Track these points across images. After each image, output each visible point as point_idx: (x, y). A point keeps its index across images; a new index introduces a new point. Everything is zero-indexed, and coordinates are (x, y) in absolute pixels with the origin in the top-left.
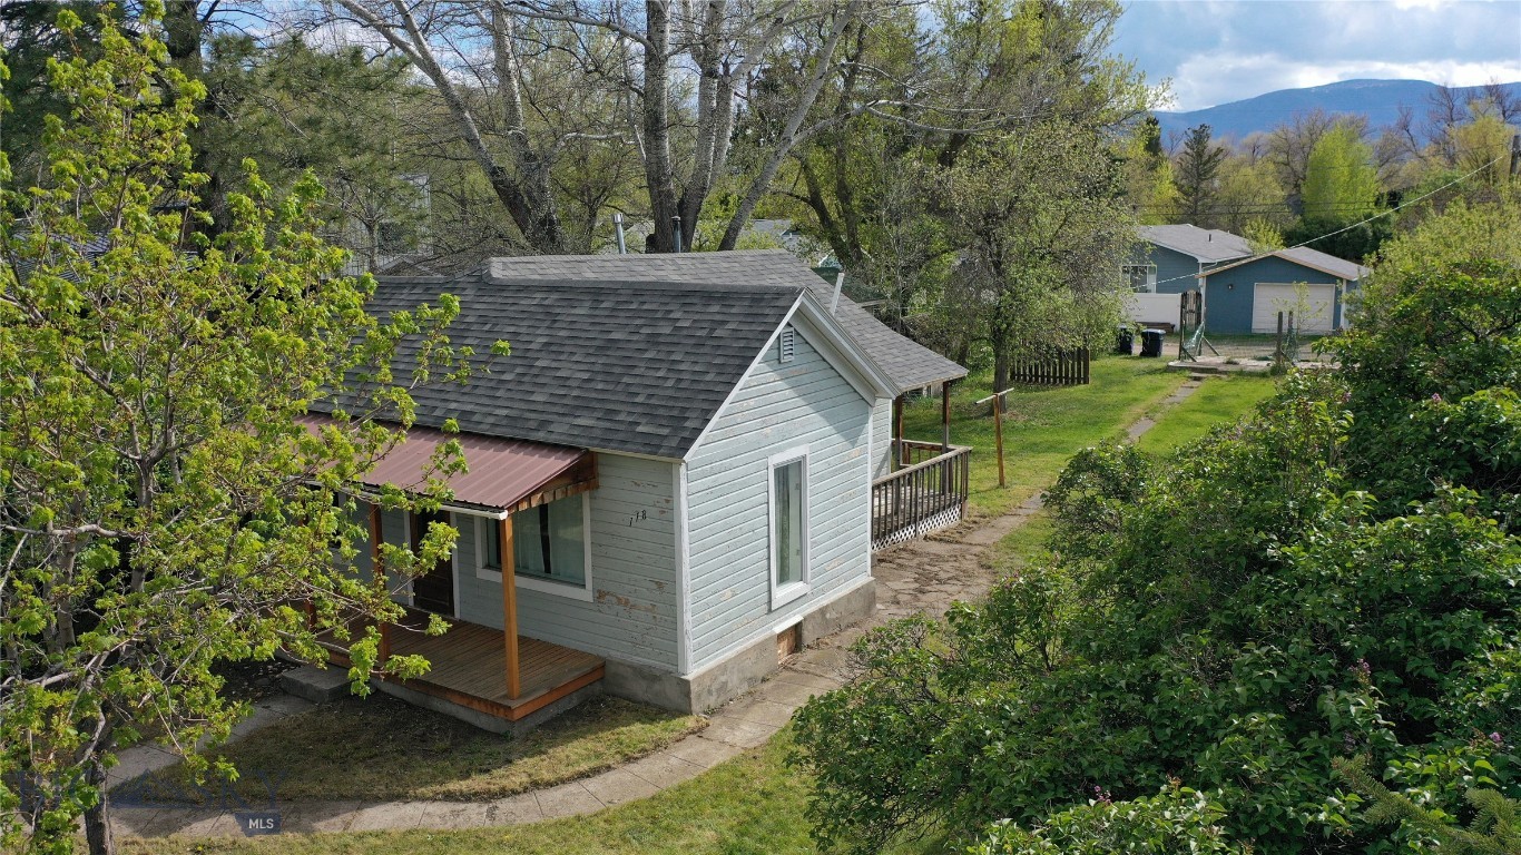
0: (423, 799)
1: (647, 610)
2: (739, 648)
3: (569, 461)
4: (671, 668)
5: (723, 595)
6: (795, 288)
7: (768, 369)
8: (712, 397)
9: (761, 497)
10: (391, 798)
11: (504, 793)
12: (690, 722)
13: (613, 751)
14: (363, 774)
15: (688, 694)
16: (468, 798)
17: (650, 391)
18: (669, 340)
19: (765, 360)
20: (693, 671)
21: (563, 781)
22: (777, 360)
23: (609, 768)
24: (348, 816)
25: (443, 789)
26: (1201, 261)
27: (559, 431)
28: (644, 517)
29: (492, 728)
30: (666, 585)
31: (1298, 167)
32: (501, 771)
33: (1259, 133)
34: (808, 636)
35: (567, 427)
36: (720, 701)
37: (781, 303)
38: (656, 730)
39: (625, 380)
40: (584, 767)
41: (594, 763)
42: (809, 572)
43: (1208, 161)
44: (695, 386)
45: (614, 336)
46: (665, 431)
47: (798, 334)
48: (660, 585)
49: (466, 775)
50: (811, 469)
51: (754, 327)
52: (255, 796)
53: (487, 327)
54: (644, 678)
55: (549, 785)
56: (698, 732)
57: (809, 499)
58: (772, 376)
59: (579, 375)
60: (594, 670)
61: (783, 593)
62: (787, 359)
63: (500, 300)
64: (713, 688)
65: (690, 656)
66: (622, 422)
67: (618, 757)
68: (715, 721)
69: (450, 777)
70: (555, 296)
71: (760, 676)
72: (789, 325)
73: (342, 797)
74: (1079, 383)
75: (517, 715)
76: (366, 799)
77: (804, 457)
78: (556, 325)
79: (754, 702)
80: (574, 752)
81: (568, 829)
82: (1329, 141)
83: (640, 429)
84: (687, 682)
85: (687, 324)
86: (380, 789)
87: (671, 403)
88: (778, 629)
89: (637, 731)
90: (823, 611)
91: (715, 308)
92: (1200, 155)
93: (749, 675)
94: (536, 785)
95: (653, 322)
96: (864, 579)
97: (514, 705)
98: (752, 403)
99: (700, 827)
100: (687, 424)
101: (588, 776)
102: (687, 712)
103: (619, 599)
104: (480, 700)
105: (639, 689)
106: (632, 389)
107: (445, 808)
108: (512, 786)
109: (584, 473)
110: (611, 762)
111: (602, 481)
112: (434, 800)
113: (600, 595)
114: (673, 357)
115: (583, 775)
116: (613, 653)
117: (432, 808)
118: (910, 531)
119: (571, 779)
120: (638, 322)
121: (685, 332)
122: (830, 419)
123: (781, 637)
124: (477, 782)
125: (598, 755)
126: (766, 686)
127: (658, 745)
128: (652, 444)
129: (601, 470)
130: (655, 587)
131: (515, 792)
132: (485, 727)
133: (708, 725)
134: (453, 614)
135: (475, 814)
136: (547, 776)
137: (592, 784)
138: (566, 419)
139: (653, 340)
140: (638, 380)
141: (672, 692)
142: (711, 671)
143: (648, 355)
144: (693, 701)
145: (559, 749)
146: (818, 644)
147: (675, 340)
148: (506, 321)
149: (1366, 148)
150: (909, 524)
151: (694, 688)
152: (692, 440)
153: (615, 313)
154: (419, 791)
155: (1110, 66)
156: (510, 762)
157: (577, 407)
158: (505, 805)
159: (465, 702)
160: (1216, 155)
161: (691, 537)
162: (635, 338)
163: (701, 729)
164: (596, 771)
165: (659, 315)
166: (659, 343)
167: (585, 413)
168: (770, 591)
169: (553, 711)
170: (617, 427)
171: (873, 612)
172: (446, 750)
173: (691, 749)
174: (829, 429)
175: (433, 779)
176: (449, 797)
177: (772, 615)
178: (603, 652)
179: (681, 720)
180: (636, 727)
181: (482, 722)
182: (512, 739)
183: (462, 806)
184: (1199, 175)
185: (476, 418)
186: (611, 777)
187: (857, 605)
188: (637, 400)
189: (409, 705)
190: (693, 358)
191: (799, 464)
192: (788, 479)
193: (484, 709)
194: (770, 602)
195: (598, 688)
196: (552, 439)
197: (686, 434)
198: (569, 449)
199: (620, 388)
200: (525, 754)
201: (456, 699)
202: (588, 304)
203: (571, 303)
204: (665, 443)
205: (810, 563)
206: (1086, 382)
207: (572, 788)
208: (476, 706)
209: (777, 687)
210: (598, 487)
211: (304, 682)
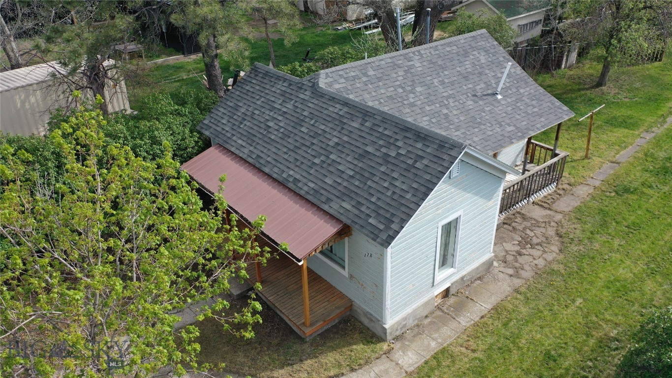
1: (371, 292)
2: (415, 306)
3: (338, 228)
4: (380, 318)
5: (408, 287)
6: (462, 144)
7: (443, 183)
8: (407, 211)
12: (385, 346)
14: (241, 357)
15: (385, 333)
17: (379, 195)
18: (393, 161)
20: (390, 322)
22: (449, 177)
23: (343, 374)
27: (334, 207)
28: (371, 256)
29: (299, 333)
30: (379, 287)
32: (297, 367)
34: (453, 291)
35: (338, 206)
36: (402, 332)
37: (452, 153)
38: (368, 351)
39: (369, 183)
42: (457, 262)
44: (401, 200)
45: (368, 149)
46: (382, 226)
47: (463, 161)
48: (376, 286)
51: (436, 166)
54: (368, 318)
56: (387, 353)
57: (461, 233)
58: (445, 186)
59: (348, 171)
60: (346, 309)
61: (441, 276)
62: (455, 175)
63: (321, 104)
64: (399, 328)
65: (389, 316)
66: (363, 212)
69: (276, 366)
70: (346, 109)
71: (425, 315)
74: (656, 60)
75: (308, 334)
77: (460, 216)
78: (343, 131)
79: (419, 334)
83: (371, 221)
85: (404, 152)
87: (387, 208)
88: (436, 293)
90: (462, 278)
91: (419, 145)
93: (419, 317)
95: (389, 145)
96: (488, 256)
100: (392, 226)
102: (384, 340)
103: (359, 282)
104: (293, 322)
105: (365, 321)
106: (372, 191)
109: (344, 231)
111: (353, 233)
113: (351, 276)
114: (393, 175)
116: (356, 301)
118: (525, 201)
120: (381, 142)
121: (402, 158)
122: (478, 194)
123: (437, 296)
125: (339, 366)
126: (427, 321)
127: (367, 361)
128: (374, 233)
132: (296, 331)
133: (393, 348)
138: (338, 200)
139: (386, 158)
140: (374, 185)
141: (379, 333)
142: (398, 321)
143: (382, 169)
144: (387, 335)
146: (457, 293)
147: (397, 162)
150: (525, 198)
151: (388, 331)
152: (393, 238)
153: (371, 132)
157: (344, 194)
161: (392, 271)
162: (378, 154)
163: (389, 350)
164: (337, 376)
165: (392, 141)
166: (388, 162)
167: (347, 199)
168: (434, 278)
169: (326, 327)
170: (361, 215)
172: (277, 345)
173: (382, 366)
174: (476, 197)
175: (269, 366)
177: (434, 287)
178: (352, 298)
179: (382, 344)
181: (295, 329)
185: (300, 185)
187: (482, 269)
188: (372, 199)
190: (403, 179)
191: (456, 220)
192: (449, 227)
194: (433, 282)
195: (348, 313)
196: (331, 211)
197: (391, 233)
198: (338, 220)
199: (365, 188)
200: (309, 356)
202: (359, 121)
203: (352, 117)
205: (457, 259)
206: (660, 60)
209: (432, 323)
210: (351, 235)
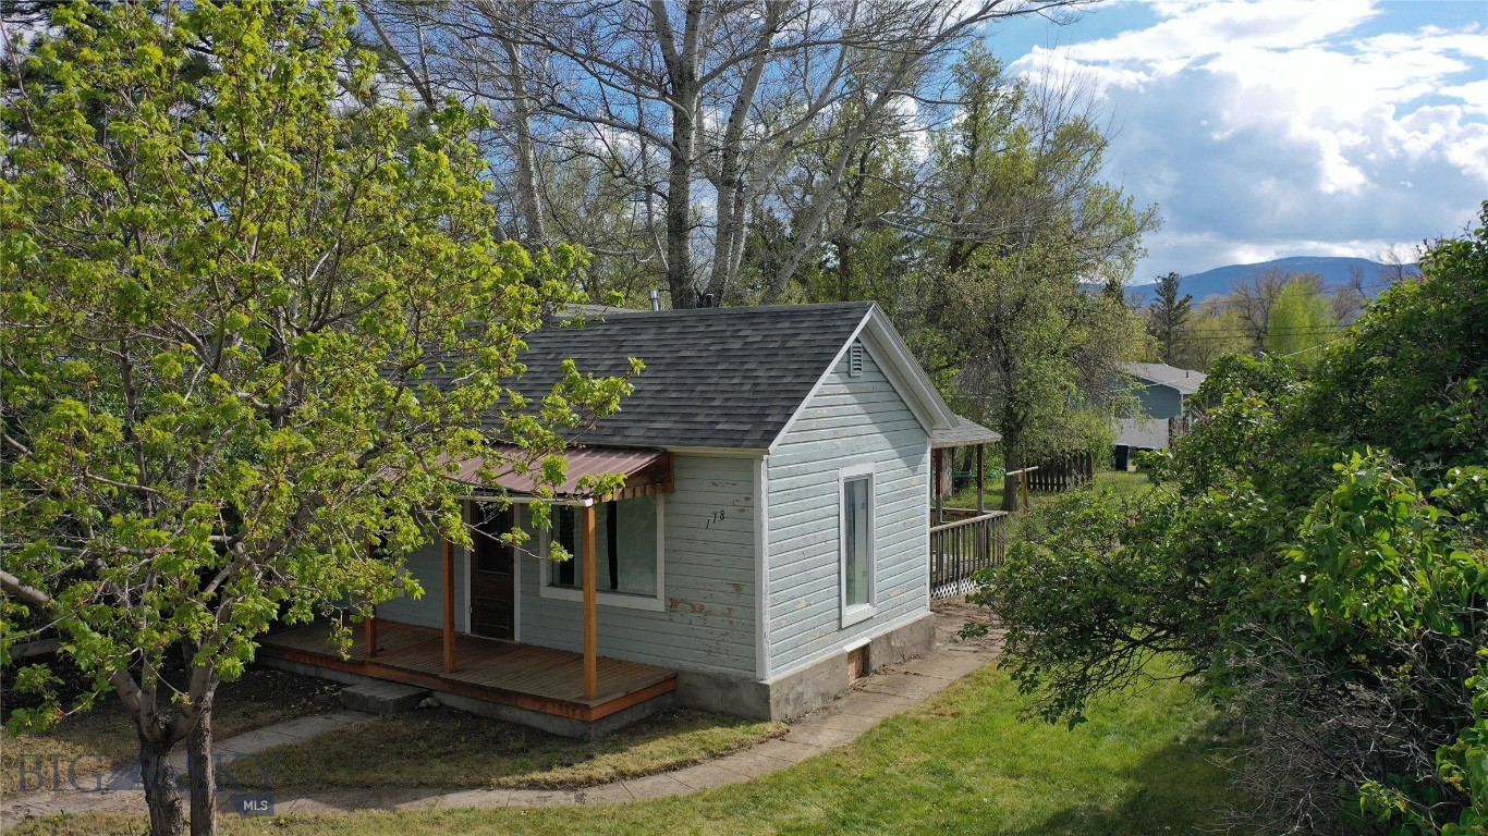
0: (507, 787)
1: (723, 614)
2: (812, 662)
3: (648, 459)
4: (749, 674)
5: (799, 602)
7: (839, 381)
9: (832, 509)
10: (473, 786)
11: (590, 782)
12: (770, 728)
13: (696, 748)
14: (439, 768)
15: (766, 700)
16: (552, 786)
17: (725, 396)
18: (740, 353)
19: (836, 372)
20: (771, 678)
21: (649, 773)
22: (847, 373)
23: (695, 762)
24: (432, 800)
25: (526, 778)
26: (1182, 392)
27: (636, 435)
28: (722, 517)
29: (566, 732)
30: (745, 587)
31: (1260, 322)
32: (584, 765)
33: (1216, 295)
34: (876, 660)
35: (643, 431)
36: (797, 712)
37: (852, 315)
38: (739, 732)
39: (699, 388)
40: (669, 760)
41: (680, 758)
42: (876, 595)
43: (1178, 307)
44: (773, 388)
45: (682, 354)
46: (747, 427)
47: (865, 351)
48: (738, 587)
49: (549, 768)
50: (877, 488)
51: (827, 336)
52: (331, 784)
53: (551, 356)
54: (719, 686)
55: (636, 776)
56: (781, 736)
57: (875, 520)
58: (843, 389)
59: (651, 388)
60: (667, 680)
61: (853, 613)
62: (857, 373)
64: (791, 697)
65: (769, 661)
66: (701, 423)
67: (703, 753)
68: (795, 729)
69: (531, 770)
70: (618, 327)
71: (833, 693)
72: (857, 340)
73: (422, 785)
75: (595, 715)
76: (446, 787)
77: (870, 475)
78: (624, 349)
79: (828, 717)
80: (659, 749)
81: (668, 807)
82: (1289, 293)
83: (719, 427)
84: (767, 686)
85: (758, 339)
86: (460, 778)
87: (749, 404)
88: (850, 648)
89: (718, 734)
90: (888, 637)
91: (785, 325)
92: (1170, 301)
93: (823, 690)
94: (623, 775)
95: (722, 340)
96: (924, 612)
97: (593, 704)
98: (825, 411)
99: (804, 804)
100: (769, 419)
101: (675, 770)
102: (767, 719)
103: (693, 607)
104: (554, 702)
105: (713, 698)
106: (709, 395)
107: (533, 794)
108: (598, 776)
109: (660, 475)
110: (696, 757)
111: (677, 485)
112: (517, 788)
113: (673, 604)
114: (746, 367)
115: (670, 768)
116: (683, 663)
117: (515, 794)
118: (953, 587)
119: (657, 772)
120: (707, 341)
121: (756, 346)
122: (894, 443)
123: (851, 655)
124: (560, 773)
125: (682, 752)
126: (839, 703)
127: (742, 745)
128: (734, 439)
129: (677, 473)
130: (732, 589)
131: (600, 782)
132: (559, 732)
133: (788, 731)
134: (513, 637)
135: (561, 798)
136: (633, 767)
137: (681, 775)
138: (641, 425)
139: (724, 354)
140: (712, 388)
141: (749, 698)
142: (788, 679)
143: (719, 367)
144: (772, 707)
145: (638, 748)
146: (885, 670)
147: (747, 353)
148: (571, 350)
149: (1326, 301)
150: (952, 580)
151: (772, 693)
152: (774, 434)
154: (502, 779)
155: (1099, 192)
156: (590, 757)
157: (650, 414)
158: (592, 793)
159: (536, 707)
160: (1186, 301)
161: (770, 536)
162: (705, 354)
163: (782, 734)
164: (681, 765)
165: (728, 334)
166: (730, 357)
167: (661, 418)
168: (840, 607)
169: (627, 718)
170: (698, 427)
171: (934, 647)
172: (522, 750)
173: (775, 749)
174: (893, 452)
175: (513, 771)
176: (533, 785)
177: (845, 633)
178: (675, 664)
179: (762, 725)
180: (717, 730)
181: (557, 727)
182: (588, 741)
183: (547, 794)
184: (1171, 320)
186: (697, 770)
187: (919, 637)
188: (713, 404)
189: (474, 716)
190: (767, 366)
191: (866, 481)
192: (857, 496)
193: (558, 712)
194: (840, 619)
195: (669, 700)
196: (628, 442)
197: (769, 428)
198: (646, 450)
199: (694, 395)
200: (604, 752)
201: (528, 705)
202: (653, 331)
203: (635, 331)
204: (748, 437)
205: (877, 586)
207: (661, 778)
208: (549, 709)
209: (849, 706)
210: (673, 491)
211: (367, 694)
